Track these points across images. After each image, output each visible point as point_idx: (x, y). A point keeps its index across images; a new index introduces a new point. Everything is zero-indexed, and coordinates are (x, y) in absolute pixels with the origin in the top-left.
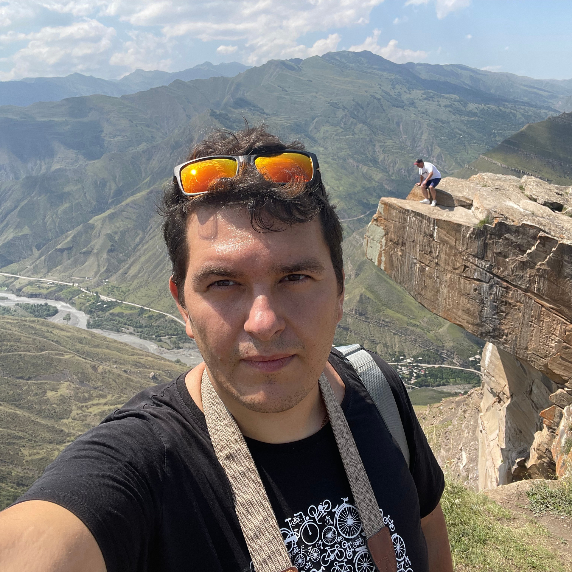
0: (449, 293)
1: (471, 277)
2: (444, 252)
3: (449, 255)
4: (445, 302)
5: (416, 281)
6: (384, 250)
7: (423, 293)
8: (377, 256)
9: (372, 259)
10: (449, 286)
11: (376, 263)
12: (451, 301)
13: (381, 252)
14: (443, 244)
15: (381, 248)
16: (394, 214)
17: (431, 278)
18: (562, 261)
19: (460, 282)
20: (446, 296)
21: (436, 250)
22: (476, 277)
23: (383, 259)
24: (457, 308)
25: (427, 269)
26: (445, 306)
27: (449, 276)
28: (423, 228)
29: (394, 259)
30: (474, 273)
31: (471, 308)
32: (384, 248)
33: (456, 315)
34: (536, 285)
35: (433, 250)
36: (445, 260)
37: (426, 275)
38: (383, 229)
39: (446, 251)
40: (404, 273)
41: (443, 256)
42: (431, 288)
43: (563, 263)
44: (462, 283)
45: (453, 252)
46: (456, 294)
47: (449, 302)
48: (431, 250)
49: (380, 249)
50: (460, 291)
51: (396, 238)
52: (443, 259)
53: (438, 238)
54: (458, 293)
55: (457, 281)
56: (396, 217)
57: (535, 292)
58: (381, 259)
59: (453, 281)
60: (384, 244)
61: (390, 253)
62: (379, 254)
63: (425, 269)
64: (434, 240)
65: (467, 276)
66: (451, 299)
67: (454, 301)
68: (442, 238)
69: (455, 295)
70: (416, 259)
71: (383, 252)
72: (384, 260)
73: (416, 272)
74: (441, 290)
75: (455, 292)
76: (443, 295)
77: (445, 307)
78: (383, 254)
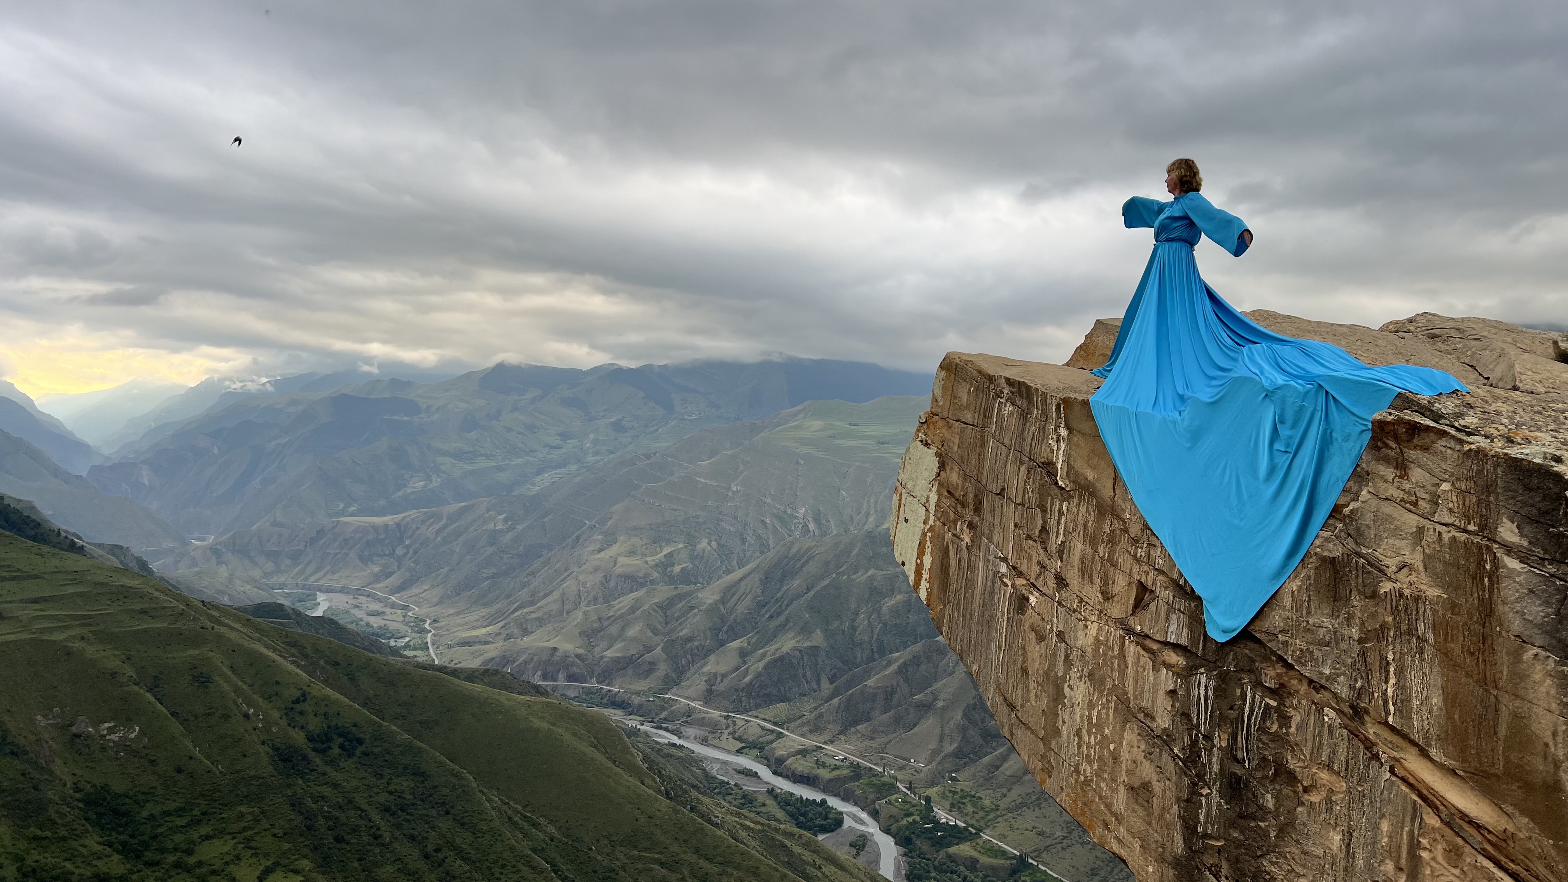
0: (1091, 705)
1: (1158, 637)
2: (1080, 527)
3: (1092, 540)
4: (1079, 746)
5: (1000, 648)
6: (931, 529)
7: (1019, 702)
8: (915, 553)
9: (903, 564)
10: (1091, 675)
11: (912, 578)
12: (1096, 744)
13: (924, 534)
14: (1080, 496)
15: (925, 523)
16: (965, 398)
17: (1041, 638)
18: (1488, 548)
19: (1125, 662)
20: (1082, 717)
21: (1059, 523)
22: (1172, 639)
23: (927, 560)
24: (1114, 780)
25: (1032, 599)
26: (1077, 765)
27: (1093, 629)
28: (1029, 440)
29: (953, 562)
30: (1167, 619)
31: (1154, 783)
32: (931, 522)
33: (1108, 806)
34: (1392, 681)
35: (1052, 522)
36: (1082, 560)
37: (1027, 624)
38: (937, 454)
39: (1085, 525)
40: (971, 618)
41: (1078, 547)
42: (1040, 680)
43: (1495, 560)
44: (1130, 660)
45: (1107, 529)
46: (1111, 711)
47: (1088, 746)
48: (1045, 521)
49: (922, 525)
50: (1123, 700)
51: (960, 482)
52: (1076, 559)
53: (1067, 475)
54: (1116, 709)
55: (1116, 653)
56: (967, 407)
57: (1390, 720)
58: (922, 561)
59: (1105, 654)
60: (932, 509)
61: (943, 538)
62: (920, 544)
63: (1027, 599)
64: (1057, 483)
65: (1146, 630)
66: (1096, 738)
67: (1104, 742)
68: (1077, 474)
69: (1107, 714)
70: (1005, 560)
71: (929, 534)
72: (929, 566)
73: (1003, 616)
74: (1067, 690)
75: (1108, 701)
76: (1072, 713)
77: (1077, 771)
78: (928, 543)
